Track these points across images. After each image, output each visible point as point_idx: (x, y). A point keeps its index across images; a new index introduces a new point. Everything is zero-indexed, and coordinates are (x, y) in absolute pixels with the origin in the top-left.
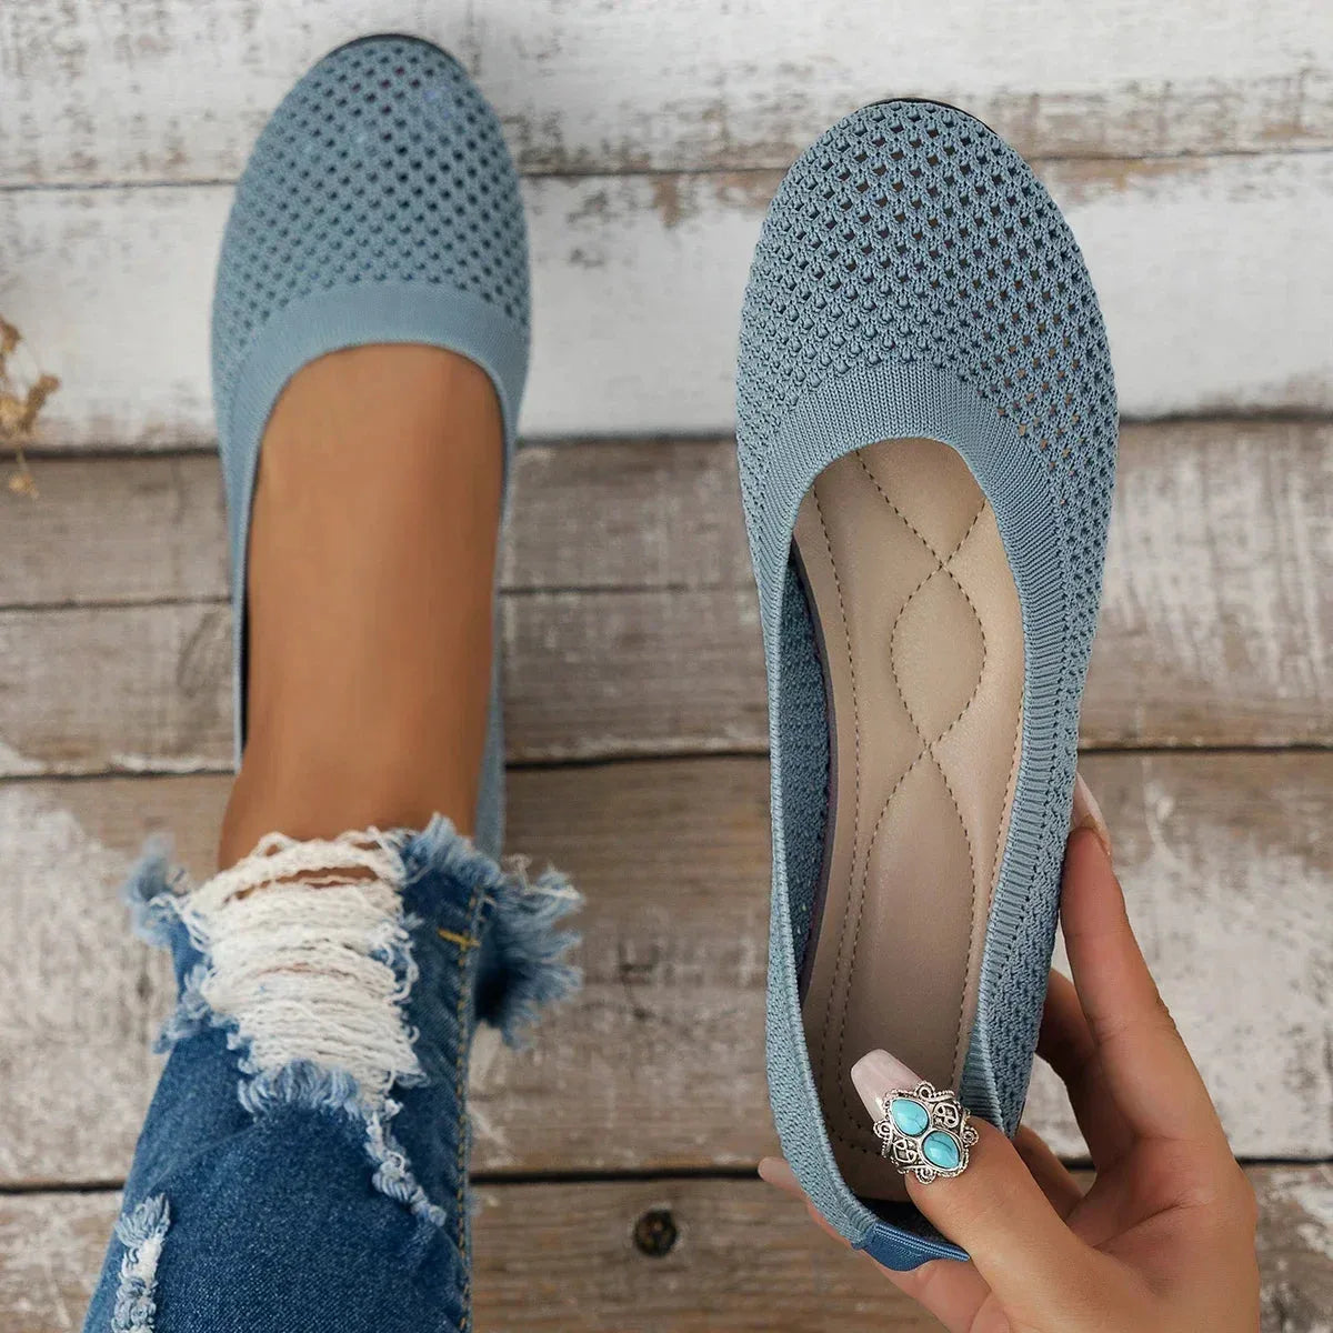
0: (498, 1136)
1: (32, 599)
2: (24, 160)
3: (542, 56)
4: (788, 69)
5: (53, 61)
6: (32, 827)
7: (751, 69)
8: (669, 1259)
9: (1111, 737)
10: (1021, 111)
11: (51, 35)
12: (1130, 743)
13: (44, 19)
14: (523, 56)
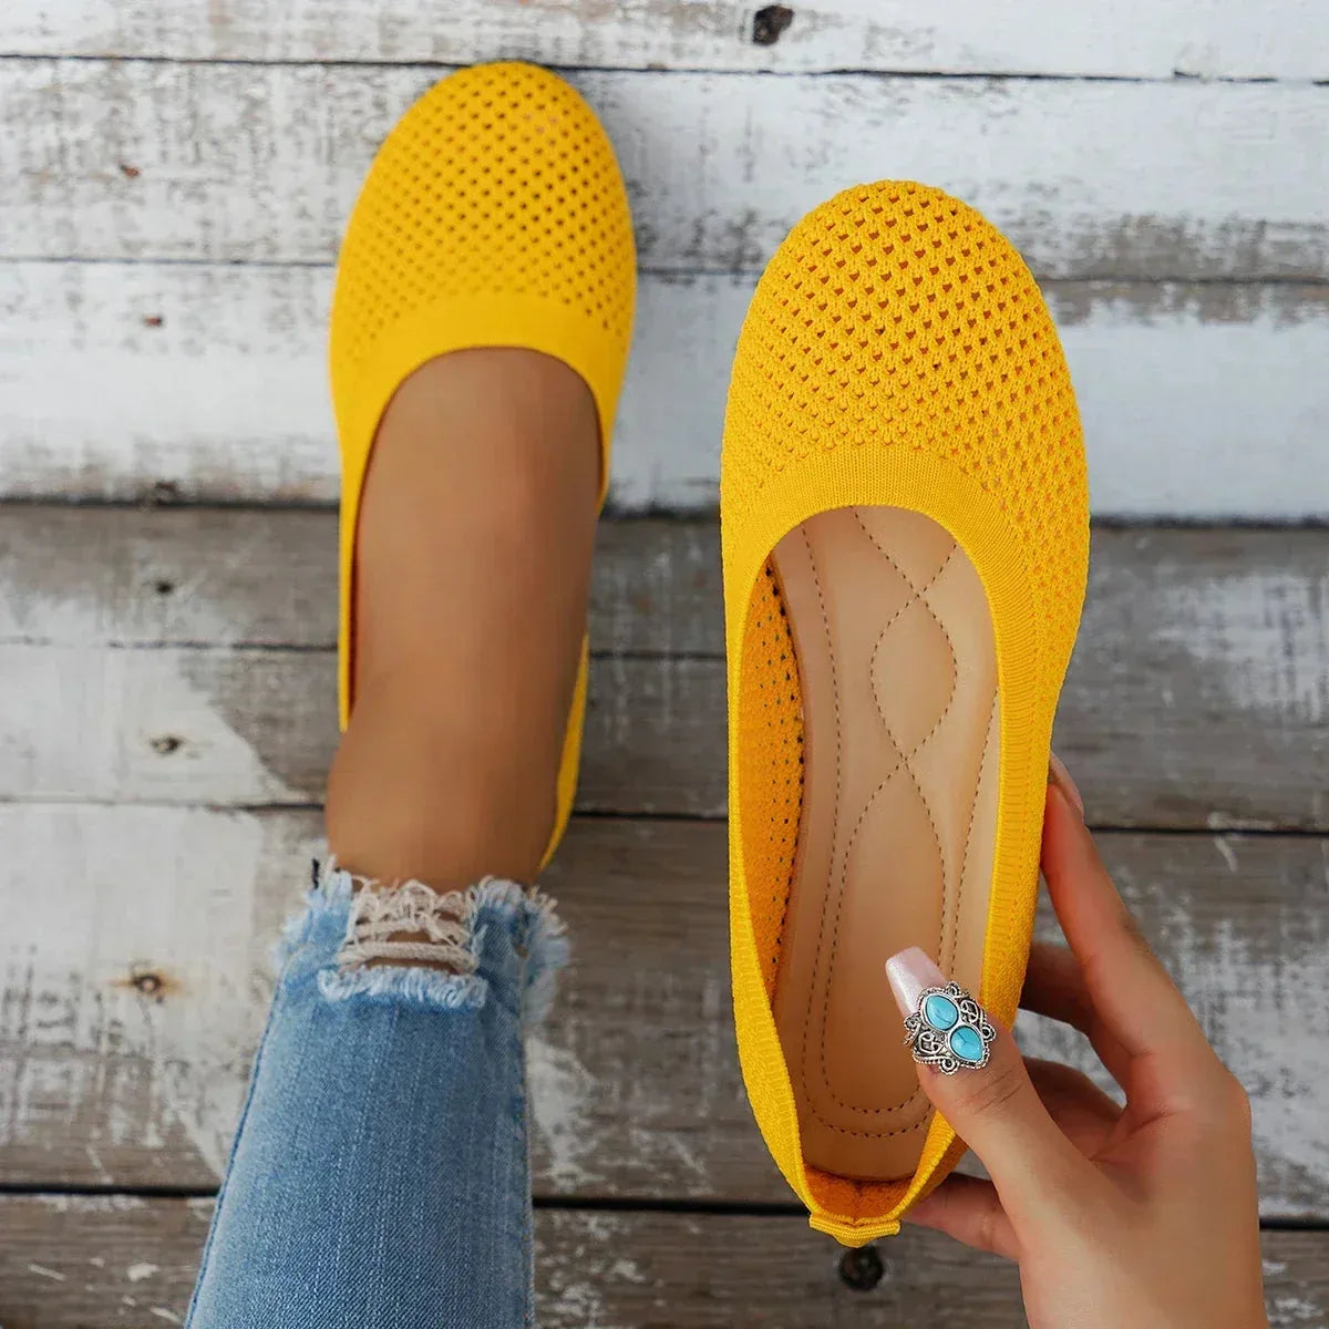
0: (700, 1167)
1: (302, 641)
2: (326, 240)
3: (810, 167)
4: (1036, 188)
5: (361, 149)
6: (295, 852)
7: (1003, 187)
8: (876, 1294)
9: (1293, 822)
10: (1248, 237)
11: (361, 127)
12: (1309, 827)
13: (357, 112)
14: (793, 165)
